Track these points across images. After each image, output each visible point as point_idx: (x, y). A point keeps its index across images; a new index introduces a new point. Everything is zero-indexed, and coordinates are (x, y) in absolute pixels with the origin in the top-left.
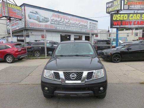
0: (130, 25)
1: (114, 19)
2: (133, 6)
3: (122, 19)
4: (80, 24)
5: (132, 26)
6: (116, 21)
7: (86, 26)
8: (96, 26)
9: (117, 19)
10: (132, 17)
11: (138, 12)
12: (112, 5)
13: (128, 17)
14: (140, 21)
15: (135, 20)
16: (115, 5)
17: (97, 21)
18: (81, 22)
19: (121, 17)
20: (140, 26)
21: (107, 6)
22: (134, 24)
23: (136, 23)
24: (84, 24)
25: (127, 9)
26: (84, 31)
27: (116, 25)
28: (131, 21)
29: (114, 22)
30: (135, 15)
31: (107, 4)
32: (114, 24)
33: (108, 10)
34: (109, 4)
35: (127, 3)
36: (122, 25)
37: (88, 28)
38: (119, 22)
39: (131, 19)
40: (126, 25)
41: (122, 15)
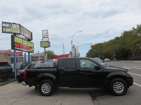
1: (16, 41)
2: (25, 34)
3: (20, 42)
6: (16, 43)
13: (23, 41)
14: (27, 46)
15: (25, 46)
16: (13, 27)
21: (4, 26)
22: (25, 49)
23: (26, 48)
27: (16, 47)
30: (25, 41)
31: (2, 24)
34: (5, 24)
35: (22, 30)
38: (18, 44)
39: (24, 44)
40: (22, 48)
41: (20, 39)
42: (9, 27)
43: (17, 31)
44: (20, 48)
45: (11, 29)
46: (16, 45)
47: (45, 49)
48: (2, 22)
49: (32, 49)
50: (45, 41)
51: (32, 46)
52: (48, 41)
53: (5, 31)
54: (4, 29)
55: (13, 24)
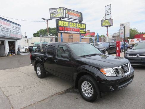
0: (71, 31)
1: (60, 25)
2: (71, 16)
3: (65, 25)
4: (2, 27)
5: (71, 32)
6: (61, 26)
7: (9, 29)
8: (20, 30)
9: (62, 25)
10: (71, 25)
11: (74, 21)
12: (55, 12)
13: (69, 24)
14: (76, 28)
15: (73, 28)
16: (58, 12)
17: (20, 25)
18: (3, 24)
19: (64, 24)
20: (76, 32)
21: (51, 12)
22: (73, 31)
23: (74, 30)
24: (6, 27)
25: (68, 18)
26: (7, 35)
27: (61, 30)
28: (70, 28)
29: (59, 27)
30: (73, 23)
31: (50, 10)
32: (60, 30)
33: (51, 16)
34: (52, 10)
35: (67, 12)
36: (65, 30)
37: (12, 31)
38: (63, 28)
39: (70, 26)
40: (68, 31)
41: (65, 22)
42: (55, 13)
43: (61, 14)
44: (66, 31)
45: (57, 14)
46: (60, 28)
47: (107, 28)
48: (50, 9)
49: (83, 31)
50: (107, 19)
51: (83, 28)
52: (111, 19)
53: (52, 17)
54: (51, 15)
55: (57, 9)
